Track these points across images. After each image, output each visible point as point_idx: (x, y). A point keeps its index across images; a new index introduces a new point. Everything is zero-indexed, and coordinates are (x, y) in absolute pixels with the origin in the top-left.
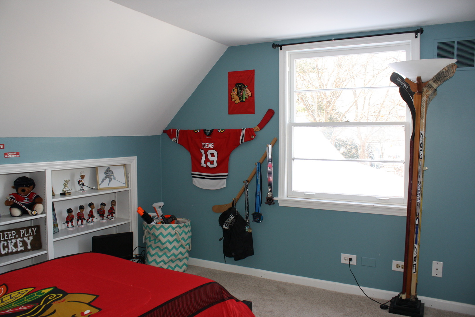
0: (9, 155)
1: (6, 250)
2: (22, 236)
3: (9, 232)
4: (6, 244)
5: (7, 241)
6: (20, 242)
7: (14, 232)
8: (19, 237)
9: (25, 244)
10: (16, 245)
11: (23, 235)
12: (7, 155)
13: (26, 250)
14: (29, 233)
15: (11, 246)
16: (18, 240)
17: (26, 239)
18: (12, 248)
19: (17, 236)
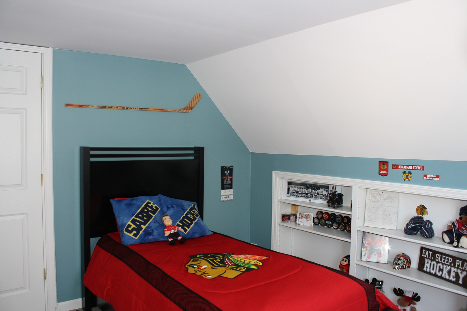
0: (428, 177)
1: (441, 273)
2: (456, 266)
3: (447, 257)
4: (441, 267)
5: (443, 264)
6: (454, 272)
7: (451, 258)
8: (454, 266)
9: (457, 276)
10: (449, 272)
11: (458, 266)
12: (427, 177)
13: (456, 283)
14: (464, 267)
15: (445, 272)
16: (453, 269)
17: (459, 271)
18: (445, 274)
19: (452, 265)
